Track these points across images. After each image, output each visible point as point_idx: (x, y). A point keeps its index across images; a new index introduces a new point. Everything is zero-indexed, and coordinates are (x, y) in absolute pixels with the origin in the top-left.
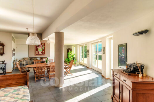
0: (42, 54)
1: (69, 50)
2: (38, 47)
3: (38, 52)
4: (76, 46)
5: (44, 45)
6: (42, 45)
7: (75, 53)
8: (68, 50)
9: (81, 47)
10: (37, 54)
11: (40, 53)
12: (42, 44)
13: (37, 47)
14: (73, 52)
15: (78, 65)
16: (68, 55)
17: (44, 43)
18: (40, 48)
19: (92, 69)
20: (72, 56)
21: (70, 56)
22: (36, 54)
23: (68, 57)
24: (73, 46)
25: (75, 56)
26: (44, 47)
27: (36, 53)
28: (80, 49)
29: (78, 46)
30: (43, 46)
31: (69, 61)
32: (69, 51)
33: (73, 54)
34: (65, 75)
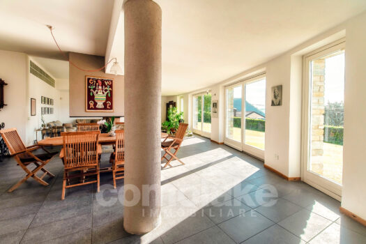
0: (105, 108)
1: (171, 104)
2: (94, 89)
3: (95, 104)
4: (185, 96)
5: (111, 86)
6: (106, 86)
7: (182, 111)
8: (168, 105)
9: (195, 99)
10: (92, 109)
11: (100, 105)
12: (106, 83)
13: (92, 90)
14: (179, 109)
15: (191, 135)
16: (168, 114)
17: (112, 81)
18: (100, 93)
19: (224, 145)
20: (178, 117)
21: (171, 117)
22: (89, 108)
23: (168, 119)
24: (178, 98)
25: (182, 117)
26: (111, 92)
27: (89, 105)
28: (193, 103)
29: (190, 96)
30: (108, 89)
31: (170, 128)
32: (171, 106)
33: (178, 113)
34: (163, 165)
